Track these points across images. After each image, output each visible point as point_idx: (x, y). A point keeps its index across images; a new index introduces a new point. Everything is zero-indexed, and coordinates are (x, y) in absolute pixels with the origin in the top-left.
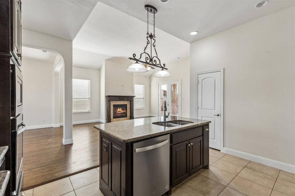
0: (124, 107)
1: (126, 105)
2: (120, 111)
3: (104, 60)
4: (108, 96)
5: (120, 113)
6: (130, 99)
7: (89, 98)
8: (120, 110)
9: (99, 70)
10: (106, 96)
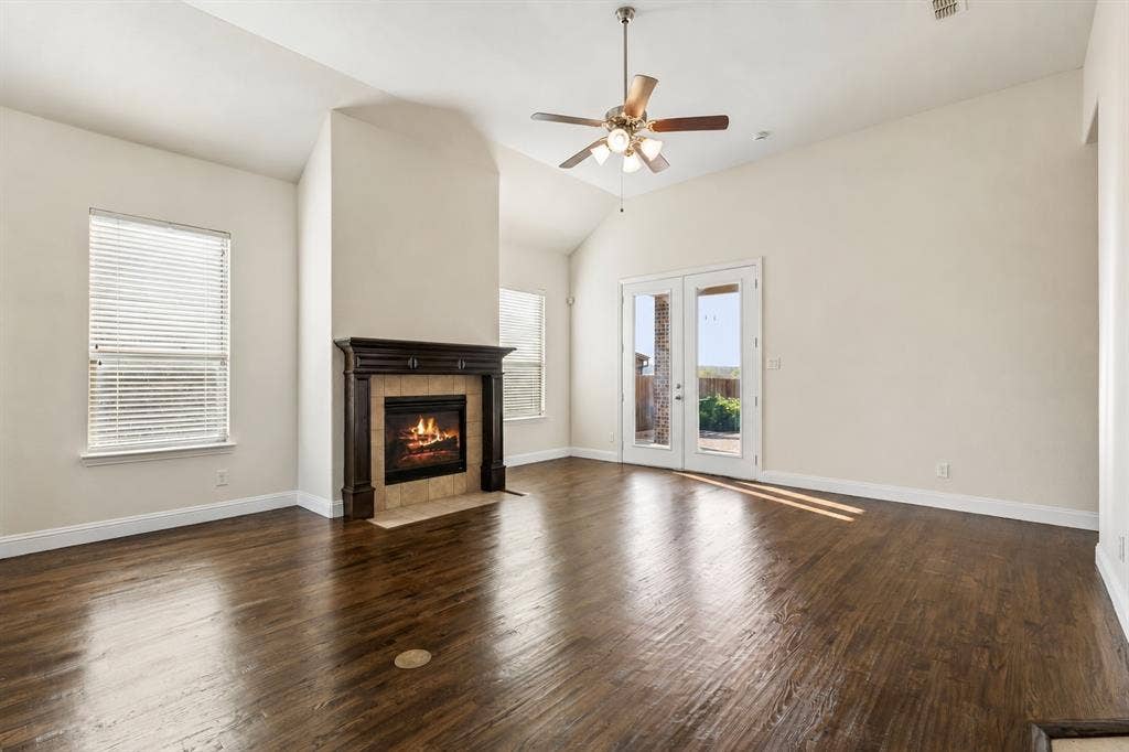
0: (449, 410)
1: (462, 399)
2: (424, 438)
3: (329, 115)
4: (355, 343)
5: (428, 447)
6: (483, 364)
7: (223, 359)
8: (430, 429)
9: (295, 180)
10: (337, 344)
